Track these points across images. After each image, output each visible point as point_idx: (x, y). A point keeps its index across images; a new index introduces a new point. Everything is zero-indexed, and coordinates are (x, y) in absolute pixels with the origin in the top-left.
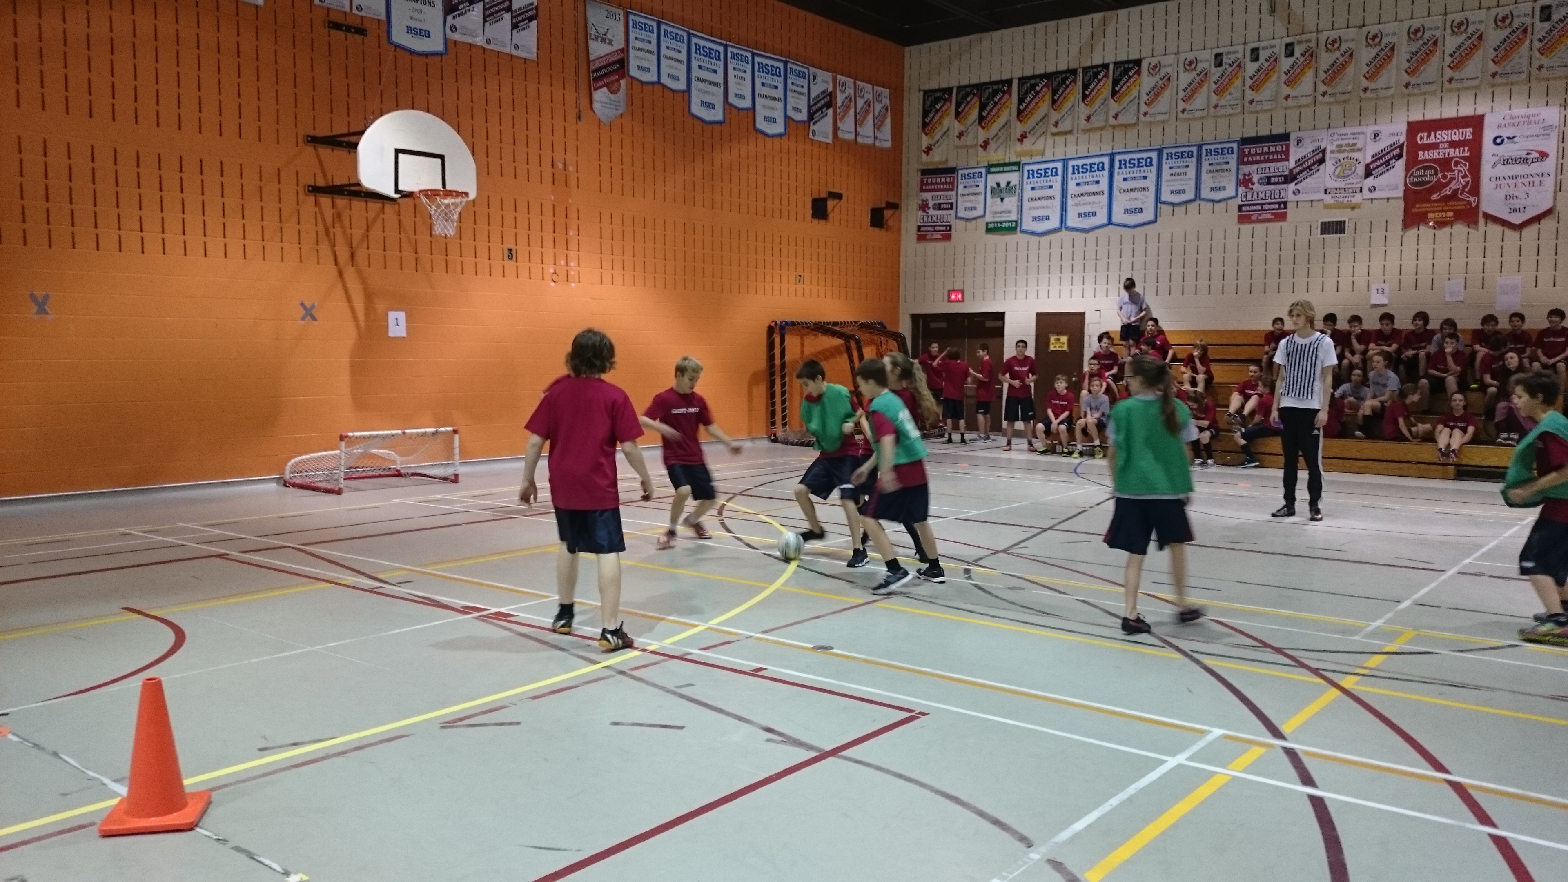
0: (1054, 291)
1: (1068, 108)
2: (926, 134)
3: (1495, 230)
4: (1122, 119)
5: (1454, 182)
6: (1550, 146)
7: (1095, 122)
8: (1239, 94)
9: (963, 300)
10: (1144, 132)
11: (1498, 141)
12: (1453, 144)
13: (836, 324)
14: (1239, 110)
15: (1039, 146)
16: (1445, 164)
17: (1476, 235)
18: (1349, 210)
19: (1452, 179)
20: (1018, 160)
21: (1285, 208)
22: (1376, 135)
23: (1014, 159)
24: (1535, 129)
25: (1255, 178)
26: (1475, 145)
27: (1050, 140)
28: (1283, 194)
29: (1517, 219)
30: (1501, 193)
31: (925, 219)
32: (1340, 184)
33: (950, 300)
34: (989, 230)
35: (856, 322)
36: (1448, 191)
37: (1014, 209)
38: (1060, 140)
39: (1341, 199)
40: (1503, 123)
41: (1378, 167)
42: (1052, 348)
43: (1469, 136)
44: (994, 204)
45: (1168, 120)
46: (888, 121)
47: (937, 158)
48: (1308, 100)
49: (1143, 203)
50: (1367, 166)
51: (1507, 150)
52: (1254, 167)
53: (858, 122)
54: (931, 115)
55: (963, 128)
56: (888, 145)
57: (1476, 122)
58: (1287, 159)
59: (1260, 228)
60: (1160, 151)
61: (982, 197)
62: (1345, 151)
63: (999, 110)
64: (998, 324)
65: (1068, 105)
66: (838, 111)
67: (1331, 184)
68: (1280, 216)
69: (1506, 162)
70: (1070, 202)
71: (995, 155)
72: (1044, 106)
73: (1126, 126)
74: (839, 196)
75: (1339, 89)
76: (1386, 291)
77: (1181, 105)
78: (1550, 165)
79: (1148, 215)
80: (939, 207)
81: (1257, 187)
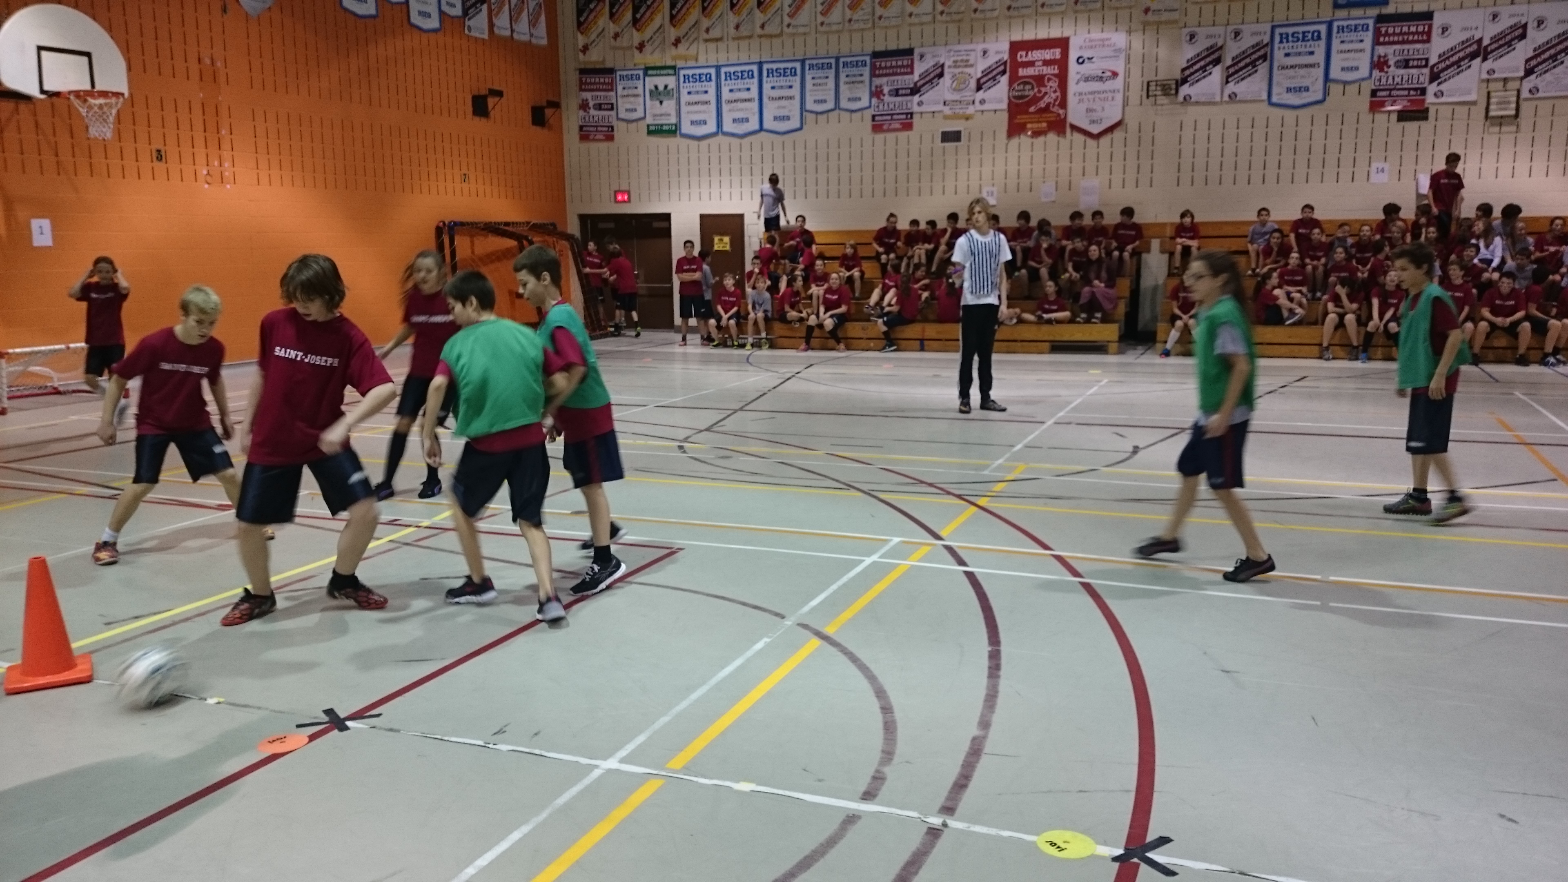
0: (715, 192)
1: (717, 16)
2: (582, 33)
3: (1079, 138)
4: (768, 30)
5: (1047, 97)
6: (1119, 66)
7: (744, 31)
8: (869, 10)
9: (629, 201)
10: (788, 43)
11: (1080, 61)
12: (1046, 63)
13: (507, 224)
14: (870, 25)
15: (692, 51)
16: (1040, 80)
17: (1064, 142)
18: (963, 121)
19: (1046, 94)
20: (672, 63)
21: (911, 118)
22: (985, 53)
23: (670, 63)
24: (1108, 52)
25: (886, 90)
26: (1062, 64)
27: (702, 47)
28: (909, 105)
29: (1095, 129)
30: (1083, 107)
31: (587, 119)
32: (956, 97)
33: (616, 201)
34: (650, 133)
35: (528, 223)
36: (1042, 104)
37: (673, 113)
38: (712, 46)
39: (957, 111)
40: (1084, 45)
41: (986, 82)
42: (716, 248)
43: (1058, 56)
44: (653, 107)
45: (809, 33)
46: (543, 18)
47: (594, 57)
48: (929, 18)
49: (790, 111)
50: (978, 80)
51: (1087, 69)
52: (884, 80)
53: (514, 19)
54: (585, 15)
55: (618, 29)
56: (544, 42)
57: (1063, 44)
58: (912, 73)
59: (891, 136)
60: (803, 62)
61: (641, 99)
62: (959, 67)
63: (652, 13)
64: (664, 224)
65: (717, 12)
66: (493, 7)
67: (950, 96)
68: (907, 126)
69: (1087, 79)
70: (725, 108)
71: (652, 58)
72: (695, 13)
73: (771, 36)
74: (499, 94)
75: (954, 9)
76: (995, 193)
77: (820, 19)
78: (1118, 83)
79: (795, 123)
80: (599, 107)
81: (887, 98)
